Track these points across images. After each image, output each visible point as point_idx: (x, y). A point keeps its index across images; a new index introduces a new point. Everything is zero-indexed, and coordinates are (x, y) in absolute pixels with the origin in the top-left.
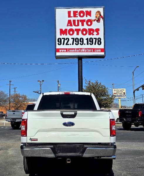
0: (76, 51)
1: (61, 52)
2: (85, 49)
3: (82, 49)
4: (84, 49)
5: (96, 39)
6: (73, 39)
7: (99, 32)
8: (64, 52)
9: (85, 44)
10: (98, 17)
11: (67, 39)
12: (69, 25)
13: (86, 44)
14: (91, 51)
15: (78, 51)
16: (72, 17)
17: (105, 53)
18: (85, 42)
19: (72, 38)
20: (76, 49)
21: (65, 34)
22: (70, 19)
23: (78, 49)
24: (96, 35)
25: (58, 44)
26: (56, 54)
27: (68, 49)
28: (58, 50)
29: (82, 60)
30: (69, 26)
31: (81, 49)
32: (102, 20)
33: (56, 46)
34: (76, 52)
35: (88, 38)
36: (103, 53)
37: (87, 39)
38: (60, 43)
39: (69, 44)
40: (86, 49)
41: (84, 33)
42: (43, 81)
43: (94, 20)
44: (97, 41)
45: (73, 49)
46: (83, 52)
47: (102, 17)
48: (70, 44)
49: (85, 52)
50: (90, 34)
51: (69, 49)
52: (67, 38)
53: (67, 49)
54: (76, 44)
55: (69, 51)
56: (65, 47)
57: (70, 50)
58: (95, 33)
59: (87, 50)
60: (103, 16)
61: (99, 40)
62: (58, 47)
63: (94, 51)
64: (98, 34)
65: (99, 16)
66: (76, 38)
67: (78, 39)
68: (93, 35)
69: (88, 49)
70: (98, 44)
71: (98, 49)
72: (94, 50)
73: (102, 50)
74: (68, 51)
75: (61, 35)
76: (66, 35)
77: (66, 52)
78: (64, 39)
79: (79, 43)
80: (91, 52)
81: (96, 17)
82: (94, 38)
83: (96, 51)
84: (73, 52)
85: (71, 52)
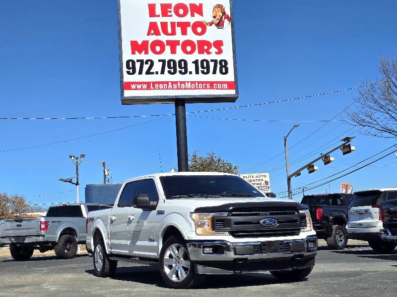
0: (170, 86)
1: (136, 89)
2: (192, 82)
3: (184, 83)
5: (215, 61)
6: (164, 61)
7: (222, 47)
8: (142, 89)
9: (191, 73)
10: (218, 17)
11: (149, 63)
12: (152, 32)
13: (194, 72)
14: (206, 86)
15: (175, 86)
16: (159, 16)
17: (237, 92)
18: (191, 67)
19: (160, 61)
20: (170, 83)
21: (144, 52)
22: (153, 20)
23: (176, 83)
24: (217, 53)
25: (128, 73)
26: (122, 93)
27: (151, 83)
28: (128, 86)
29: (184, 106)
30: (152, 34)
31: (181, 83)
32: (227, 24)
33: (122, 77)
34: (170, 89)
35: (197, 60)
36: (232, 92)
37: (196, 62)
38: (131, 71)
39: (153, 73)
40: (194, 82)
41: (189, 48)
42: (83, 156)
43: (211, 24)
44: (219, 66)
45: (163, 83)
46: (187, 89)
47: (227, 17)
48: (157, 73)
49: (191, 89)
50: (201, 52)
51: (154, 83)
52: (147, 61)
53: (148, 84)
54: (169, 72)
55: (154, 86)
56: (144, 78)
57: (157, 86)
58: (213, 50)
59: (197, 84)
60: (230, 15)
61: (224, 65)
62: (127, 78)
63: (212, 87)
64: (220, 52)
65: (221, 14)
66: (169, 61)
67: (174, 62)
68: (209, 53)
69: (199, 82)
70: (221, 72)
71: (222, 83)
72: (212, 84)
73: (231, 85)
74: (152, 88)
75: (133, 53)
76: (146, 53)
77: (147, 89)
78: (141, 61)
79: (178, 69)
80: (206, 88)
81: (214, 17)
82: (212, 61)
83: (216, 86)
84: (163, 89)
85: (159, 89)
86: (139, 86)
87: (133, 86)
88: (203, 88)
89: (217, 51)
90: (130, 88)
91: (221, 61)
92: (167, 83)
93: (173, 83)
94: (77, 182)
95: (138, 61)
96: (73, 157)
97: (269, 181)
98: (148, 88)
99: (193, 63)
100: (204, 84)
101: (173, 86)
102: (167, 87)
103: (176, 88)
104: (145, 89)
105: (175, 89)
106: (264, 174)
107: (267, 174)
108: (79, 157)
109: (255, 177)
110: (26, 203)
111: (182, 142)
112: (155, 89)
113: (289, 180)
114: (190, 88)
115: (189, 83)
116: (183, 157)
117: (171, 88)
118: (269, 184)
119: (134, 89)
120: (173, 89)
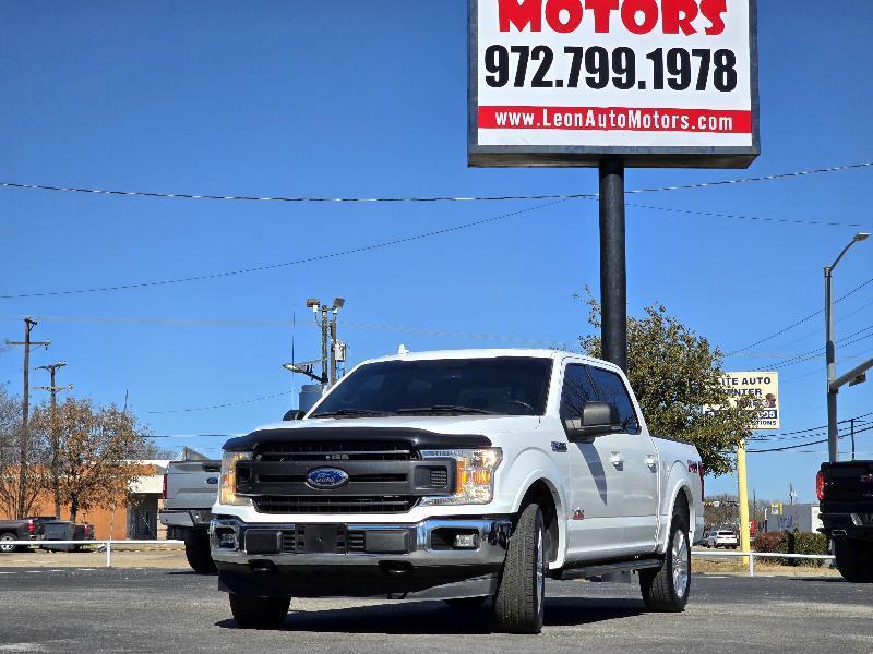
0: (590, 121)
1: (508, 125)
2: (645, 111)
3: (625, 111)
4: (635, 110)
5: (704, 54)
6: (576, 51)
7: (723, 16)
8: (521, 125)
9: (642, 85)
11: (542, 55)
13: (650, 83)
14: (679, 122)
15: (602, 120)
17: (756, 140)
18: (644, 69)
19: (568, 50)
20: (590, 113)
21: (529, 25)
23: (606, 111)
24: (709, 31)
25: (490, 81)
27: (545, 111)
28: (487, 117)
29: (621, 175)
31: (618, 110)
33: (472, 92)
34: (590, 127)
35: (659, 51)
36: (744, 140)
37: (656, 56)
38: (496, 76)
39: (549, 84)
40: (650, 111)
41: (640, 17)
44: (712, 67)
45: (573, 110)
46: (632, 128)
48: (560, 83)
49: (642, 128)
50: (670, 28)
51: (552, 111)
52: (537, 50)
53: (537, 111)
54: (590, 82)
55: (550, 120)
56: (530, 96)
57: (558, 117)
58: (701, 22)
59: (656, 116)
61: (724, 65)
62: (487, 96)
63: (694, 126)
64: (717, 28)
66: (591, 51)
67: (603, 52)
68: (689, 30)
69: (662, 111)
70: (719, 85)
71: (718, 114)
72: (694, 118)
73: (741, 121)
74: (545, 123)
75: (504, 27)
76: (536, 27)
77: (534, 126)
78: (522, 51)
79: (612, 74)
80: (678, 128)
82: (696, 52)
83: (703, 123)
84: (573, 127)
85: (563, 127)
86: (515, 119)
87: (500, 118)
88: (670, 129)
89: (710, 24)
90: (493, 124)
91: (719, 54)
92: (584, 111)
93: (597, 111)
94: (324, 374)
95: (514, 49)
96: (315, 307)
97: (777, 397)
98: (538, 123)
99: (649, 56)
100: (674, 117)
101: (597, 122)
102: (584, 122)
103: (604, 125)
104: (528, 127)
105: (602, 128)
106: (764, 375)
107: (774, 376)
108: (330, 306)
109: (740, 381)
110: (137, 429)
111: (614, 277)
112: (553, 127)
113: (833, 392)
114: (639, 126)
115: (639, 112)
116: (614, 316)
117: (593, 124)
118: (776, 403)
119: (501, 126)
120: (597, 127)
